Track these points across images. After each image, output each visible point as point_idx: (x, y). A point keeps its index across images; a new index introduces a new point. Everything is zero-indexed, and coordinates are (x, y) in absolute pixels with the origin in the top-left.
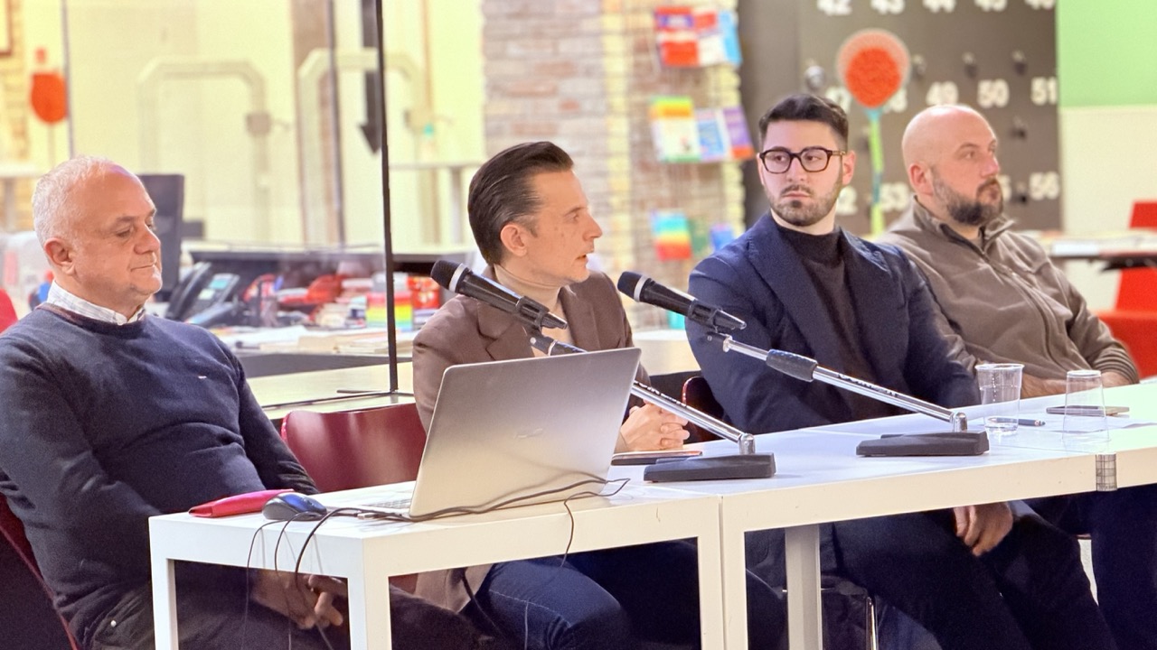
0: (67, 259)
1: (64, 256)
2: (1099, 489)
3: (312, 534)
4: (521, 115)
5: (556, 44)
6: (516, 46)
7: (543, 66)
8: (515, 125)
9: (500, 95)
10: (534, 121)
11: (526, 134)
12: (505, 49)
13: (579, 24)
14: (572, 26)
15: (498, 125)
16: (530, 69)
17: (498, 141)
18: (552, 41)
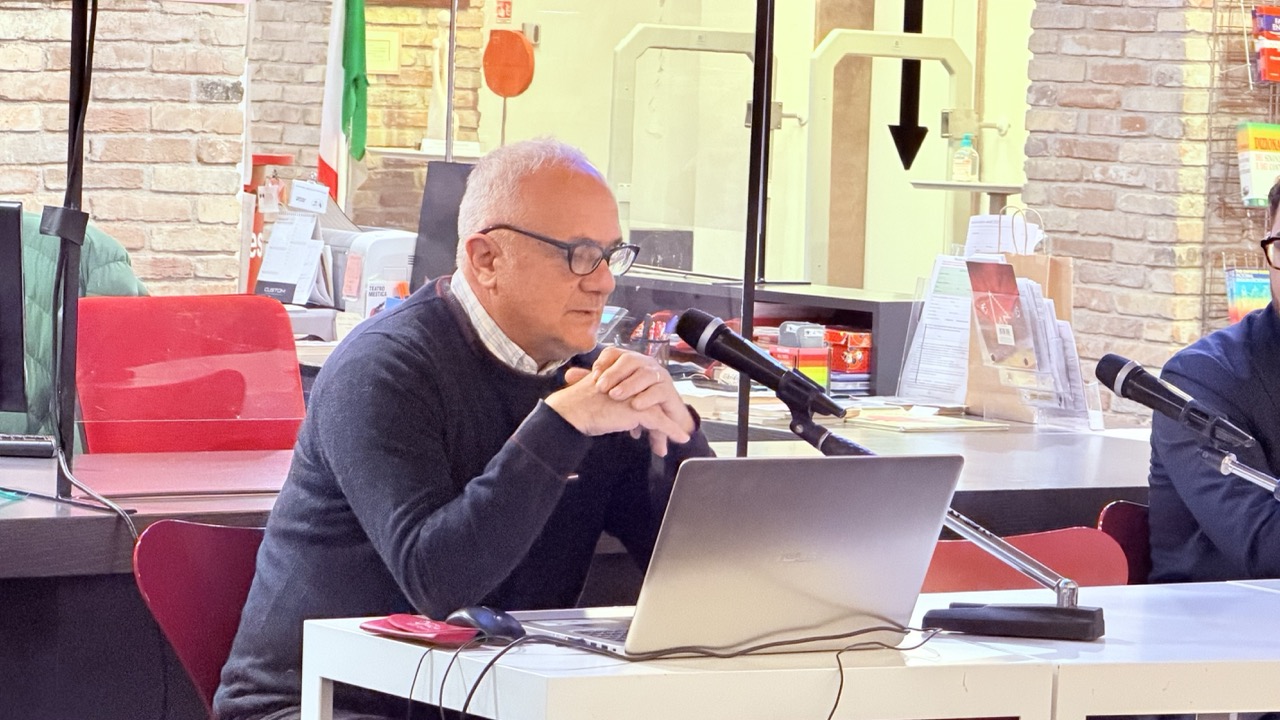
0: (490, 266)
1: (487, 260)
3: (491, 664)
4: (1072, 130)
5: (1124, 41)
6: (1074, 39)
7: (1106, 67)
8: (1062, 141)
9: (1049, 101)
10: (1088, 139)
11: (1076, 155)
12: (1058, 43)
13: (1156, 17)
14: (1147, 20)
15: (1041, 140)
16: (1089, 71)
17: (1040, 161)
18: (1118, 37)
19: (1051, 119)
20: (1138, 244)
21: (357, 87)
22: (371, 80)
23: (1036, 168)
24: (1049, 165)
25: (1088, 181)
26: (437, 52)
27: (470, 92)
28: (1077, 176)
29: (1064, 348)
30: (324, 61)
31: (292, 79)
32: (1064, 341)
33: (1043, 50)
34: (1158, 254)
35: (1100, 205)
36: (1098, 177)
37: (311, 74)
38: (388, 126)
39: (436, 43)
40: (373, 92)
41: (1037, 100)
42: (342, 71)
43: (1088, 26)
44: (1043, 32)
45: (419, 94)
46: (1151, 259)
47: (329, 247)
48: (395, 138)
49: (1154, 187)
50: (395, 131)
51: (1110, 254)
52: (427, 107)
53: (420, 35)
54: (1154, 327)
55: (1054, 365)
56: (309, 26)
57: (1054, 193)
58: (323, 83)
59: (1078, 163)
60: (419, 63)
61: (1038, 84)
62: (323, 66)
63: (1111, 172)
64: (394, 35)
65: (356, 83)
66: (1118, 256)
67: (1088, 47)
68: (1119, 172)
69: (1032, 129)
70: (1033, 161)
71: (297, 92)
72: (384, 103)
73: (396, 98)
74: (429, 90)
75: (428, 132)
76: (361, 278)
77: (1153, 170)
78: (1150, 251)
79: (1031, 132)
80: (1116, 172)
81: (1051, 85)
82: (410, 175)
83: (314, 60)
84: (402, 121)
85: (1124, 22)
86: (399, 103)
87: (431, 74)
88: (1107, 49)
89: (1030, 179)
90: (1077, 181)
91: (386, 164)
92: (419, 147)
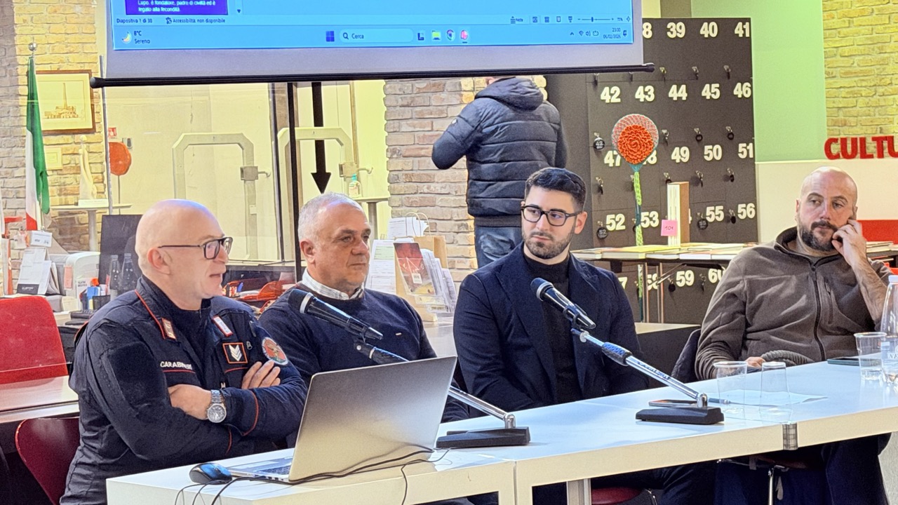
2: (785, 449)
3: (218, 495)
4: (410, 169)
5: (432, 123)
6: (407, 124)
7: (424, 137)
8: (406, 174)
9: (397, 155)
10: (419, 172)
11: (413, 181)
12: (400, 127)
13: (447, 110)
14: (442, 112)
15: (396, 175)
16: (416, 139)
17: (396, 185)
18: (429, 121)
19: (399, 164)
20: (449, 222)
21: (42, 177)
22: (49, 173)
23: (394, 190)
24: (401, 187)
25: (421, 193)
26: (81, 156)
27: (101, 175)
28: (415, 191)
29: (447, 283)
30: (24, 166)
31: (8, 176)
32: (447, 279)
33: (392, 130)
34: (459, 226)
35: (428, 204)
36: (426, 191)
37: (18, 173)
38: (59, 195)
39: (80, 151)
40: (51, 178)
41: (392, 155)
42: (34, 170)
43: (414, 117)
44: (391, 122)
45: (74, 177)
46: (456, 229)
47: (54, 264)
48: (64, 201)
49: (454, 193)
50: (63, 197)
51: (436, 228)
52: (79, 184)
53: (71, 148)
54: (461, 262)
55: (443, 292)
56: (14, 149)
57: (404, 200)
58: (25, 176)
59: (415, 185)
60: (72, 162)
61: (392, 148)
62: (24, 168)
63: (432, 187)
64: (58, 149)
65: (41, 175)
66: (439, 228)
67: (415, 127)
68: (436, 187)
69: (390, 169)
70: (392, 185)
71: (11, 182)
72: (57, 184)
73: (62, 181)
74: (78, 175)
75: (80, 196)
76: (72, 277)
77: (453, 185)
78: (455, 225)
79: (390, 171)
80: (435, 188)
81: (398, 148)
82: (73, 219)
83: (19, 165)
84: (65, 192)
85: (431, 114)
86: (64, 183)
87: (80, 167)
88: (424, 128)
89: (391, 194)
90: (415, 193)
91: (60, 214)
92: (77, 204)
